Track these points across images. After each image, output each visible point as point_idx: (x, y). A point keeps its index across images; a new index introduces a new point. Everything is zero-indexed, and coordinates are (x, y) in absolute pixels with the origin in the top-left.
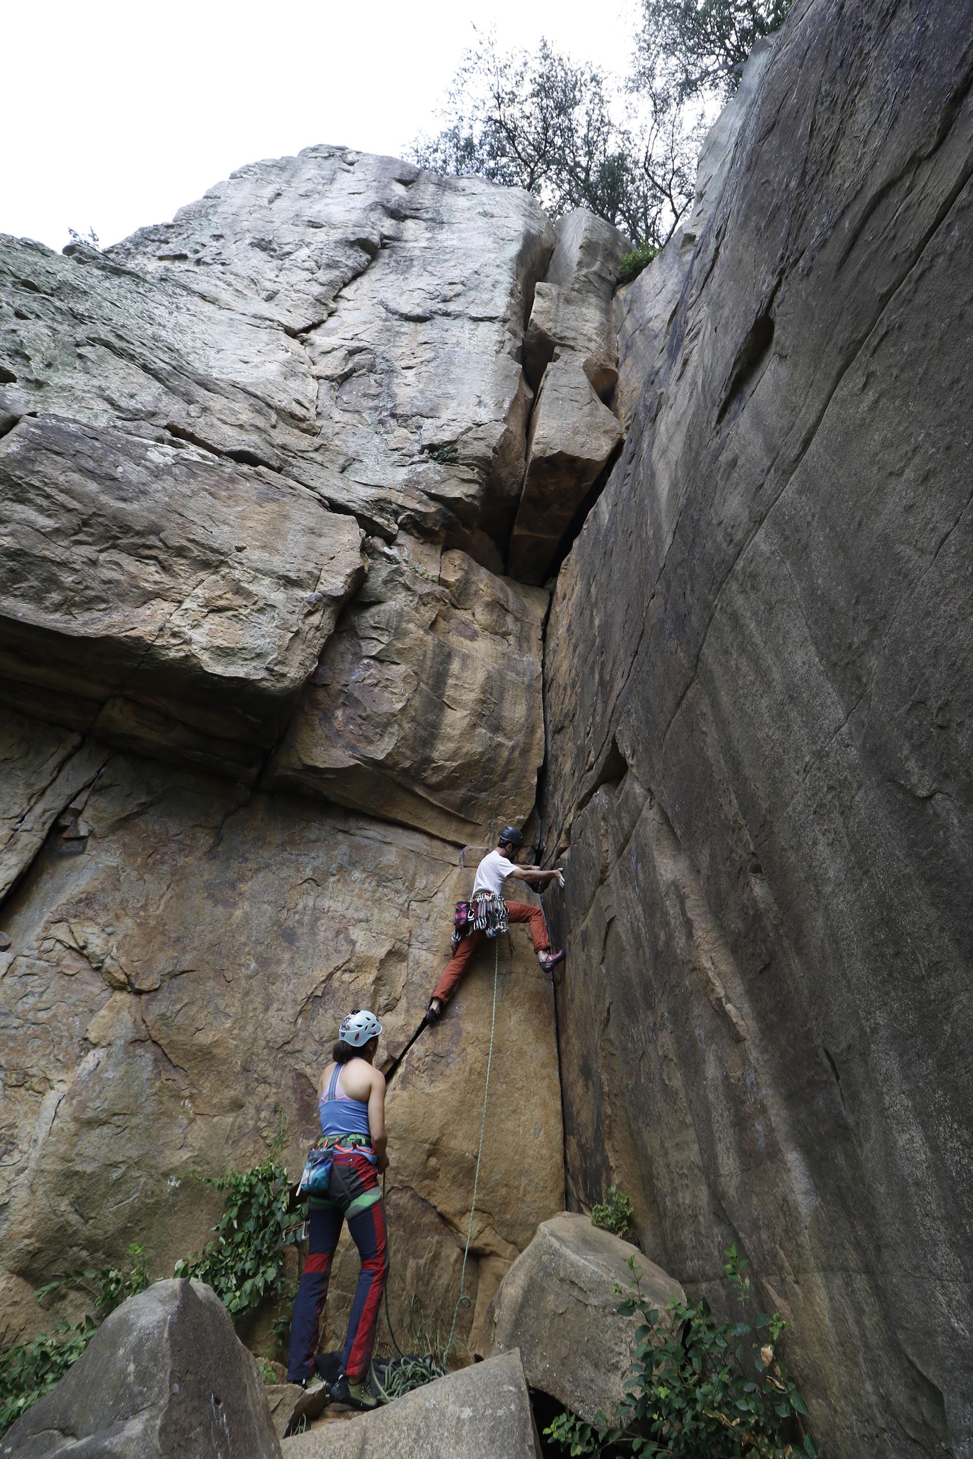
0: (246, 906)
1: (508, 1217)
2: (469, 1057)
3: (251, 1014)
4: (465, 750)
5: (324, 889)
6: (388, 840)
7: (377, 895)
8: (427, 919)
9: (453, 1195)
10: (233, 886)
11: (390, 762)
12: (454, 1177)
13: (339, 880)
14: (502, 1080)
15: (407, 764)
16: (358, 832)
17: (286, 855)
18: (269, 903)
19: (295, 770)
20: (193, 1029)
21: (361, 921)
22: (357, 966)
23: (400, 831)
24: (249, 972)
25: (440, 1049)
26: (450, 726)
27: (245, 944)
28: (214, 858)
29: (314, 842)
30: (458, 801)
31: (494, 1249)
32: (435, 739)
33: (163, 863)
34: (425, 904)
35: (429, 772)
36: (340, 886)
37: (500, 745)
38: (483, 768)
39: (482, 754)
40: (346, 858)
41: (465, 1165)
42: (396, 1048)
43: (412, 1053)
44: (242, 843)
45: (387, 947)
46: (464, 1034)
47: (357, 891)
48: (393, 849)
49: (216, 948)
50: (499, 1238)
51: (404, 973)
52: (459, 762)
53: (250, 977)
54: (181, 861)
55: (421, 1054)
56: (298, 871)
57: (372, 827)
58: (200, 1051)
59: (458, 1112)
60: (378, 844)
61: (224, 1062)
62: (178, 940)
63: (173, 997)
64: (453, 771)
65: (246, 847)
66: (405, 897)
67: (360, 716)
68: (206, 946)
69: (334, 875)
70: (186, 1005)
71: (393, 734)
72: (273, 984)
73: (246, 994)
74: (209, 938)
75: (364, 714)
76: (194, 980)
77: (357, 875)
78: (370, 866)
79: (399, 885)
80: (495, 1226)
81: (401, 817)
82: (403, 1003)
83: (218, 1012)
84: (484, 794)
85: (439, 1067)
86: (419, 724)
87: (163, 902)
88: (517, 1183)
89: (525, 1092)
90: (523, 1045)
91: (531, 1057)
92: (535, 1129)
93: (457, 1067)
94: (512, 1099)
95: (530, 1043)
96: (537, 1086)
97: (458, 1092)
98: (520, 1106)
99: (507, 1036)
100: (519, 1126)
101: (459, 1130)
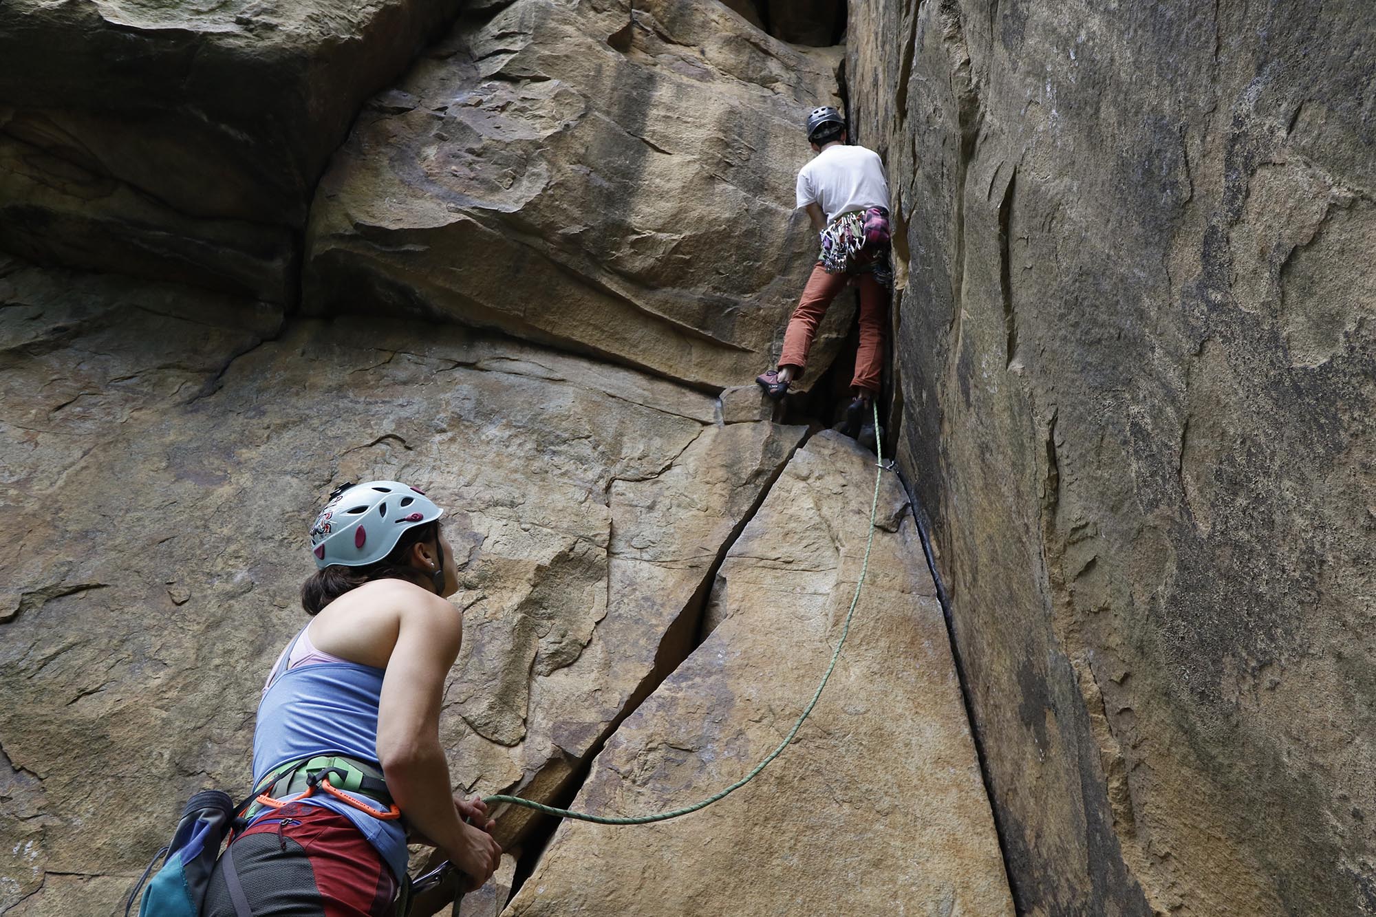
0: (245, 480)
2: (752, 748)
3: (217, 661)
4: (695, 214)
5: (420, 453)
6: (559, 376)
7: (536, 465)
8: (651, 508)
10: (227, 452)
11: (535, 219)
13: (452, 440)
14: (839, 794)
15: (576, 229)
16: (496, 365)
17: (344, 403)
18: (296, 474)
19: (341, 237)
20: (72, 692)
21: (496, 504)
22: (483, 578)
23: (584, 365)
24: (229, 587)
25: (681, 735)
26: (661, 175)
27: (229, 540)
28: (196, 411)
29: (405, 383)
30: (695, 306)
32: (631, 195)
33: (83, 418)
34: (646, 486)
35: (626, 251)
36: (454, 448)
37: (767, 211)
38: (738, 247)
39: (733, 222)
40: (468, 405)
42: (577, 736)
43: (615, 745)
44: (260, 391)
45: (557, 546)
46: (739, 703)
47: (491, 456)
48: (569, 390)
49: (163, 547)
51: (601, 599)
52: (687, 233)
53: (232, 596)
54: (124, 415)
55: (638, 744)
56: (367, 424)
57: (524, 356)
58: (78, 734)
59: (729, 867)
60: (537, 383)
61: (133, 754)
62: (84, 535)
63: (44, 632)
64: (676, 250)
65: (266, 396)
66: (598, 469)
67: (471, 151)
68: (139, 544)
69: (443, 431)
70: (71, 646)
71: (538, 175)
72: (282, 608)
73: (216, 624)
74: (151, 528)
75: (476, 146)
76: (103, 603)
77: (492, 431)
78: (521, 418)
79: (585, 449)
81: (581, 335)
82: (595, 653)
83: (142, 657)
84: (748, 298)
85: (686, 772)
86: (596, 170)
87: (64, 475)
89: (900, 819)
90: (884, 720)
91: (906, 745)
92: (938, 903)
93: (725, 770)
94: (870, 835)
95: (901, 715)
96: (928, 805)
97: (729, 821)
98: (890, 851)
99: (842, 703)
100: (895, 896)
101: (737, 908)
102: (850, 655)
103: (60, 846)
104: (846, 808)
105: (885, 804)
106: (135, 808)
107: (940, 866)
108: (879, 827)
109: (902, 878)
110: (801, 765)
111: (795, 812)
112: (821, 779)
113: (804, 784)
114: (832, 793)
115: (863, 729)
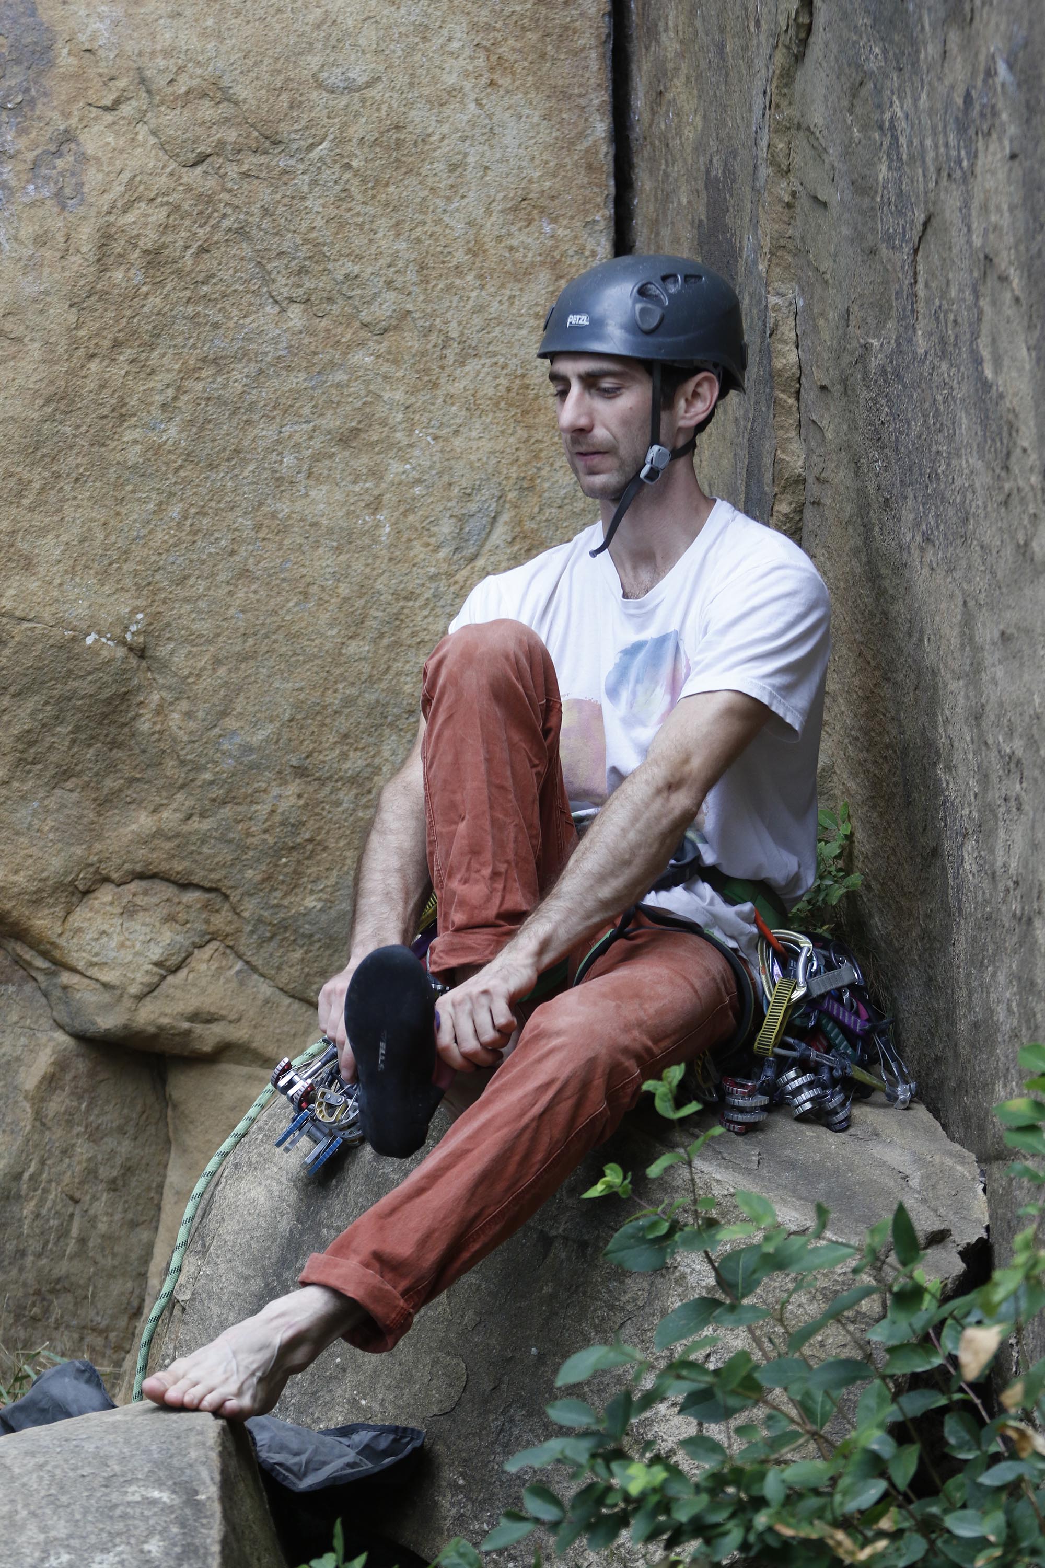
1: (311, 902)
2: (93, 177)
9: (23, 814)
12: (28, 739)
14: (282, 285)
31: (239, 1033)
41: (84, 686)
46: (65, 60)
50: (265, 989)
59: (32, 450)
80: (245, 943)
88: (355, 762)
89: (411, 341)
90: (410, 105)
91: (453, 167)
92: (462, 520)
93: (27, 231)
94: (340, 376)
95: (452, 92)
96: (479, 309)
97: (35, 350)
98: (381, 411)
99: (314, 61)
100: (375, 505)
104: (296, 317)
105: (384, 308)
107: (482, 446)
108: (362, 358)
109: (395, 469)
110: (203, 218)
111: (181, 326)
112: (246, 249)
113: (209, 263)
114: (267, 280)
115: (356, 131)
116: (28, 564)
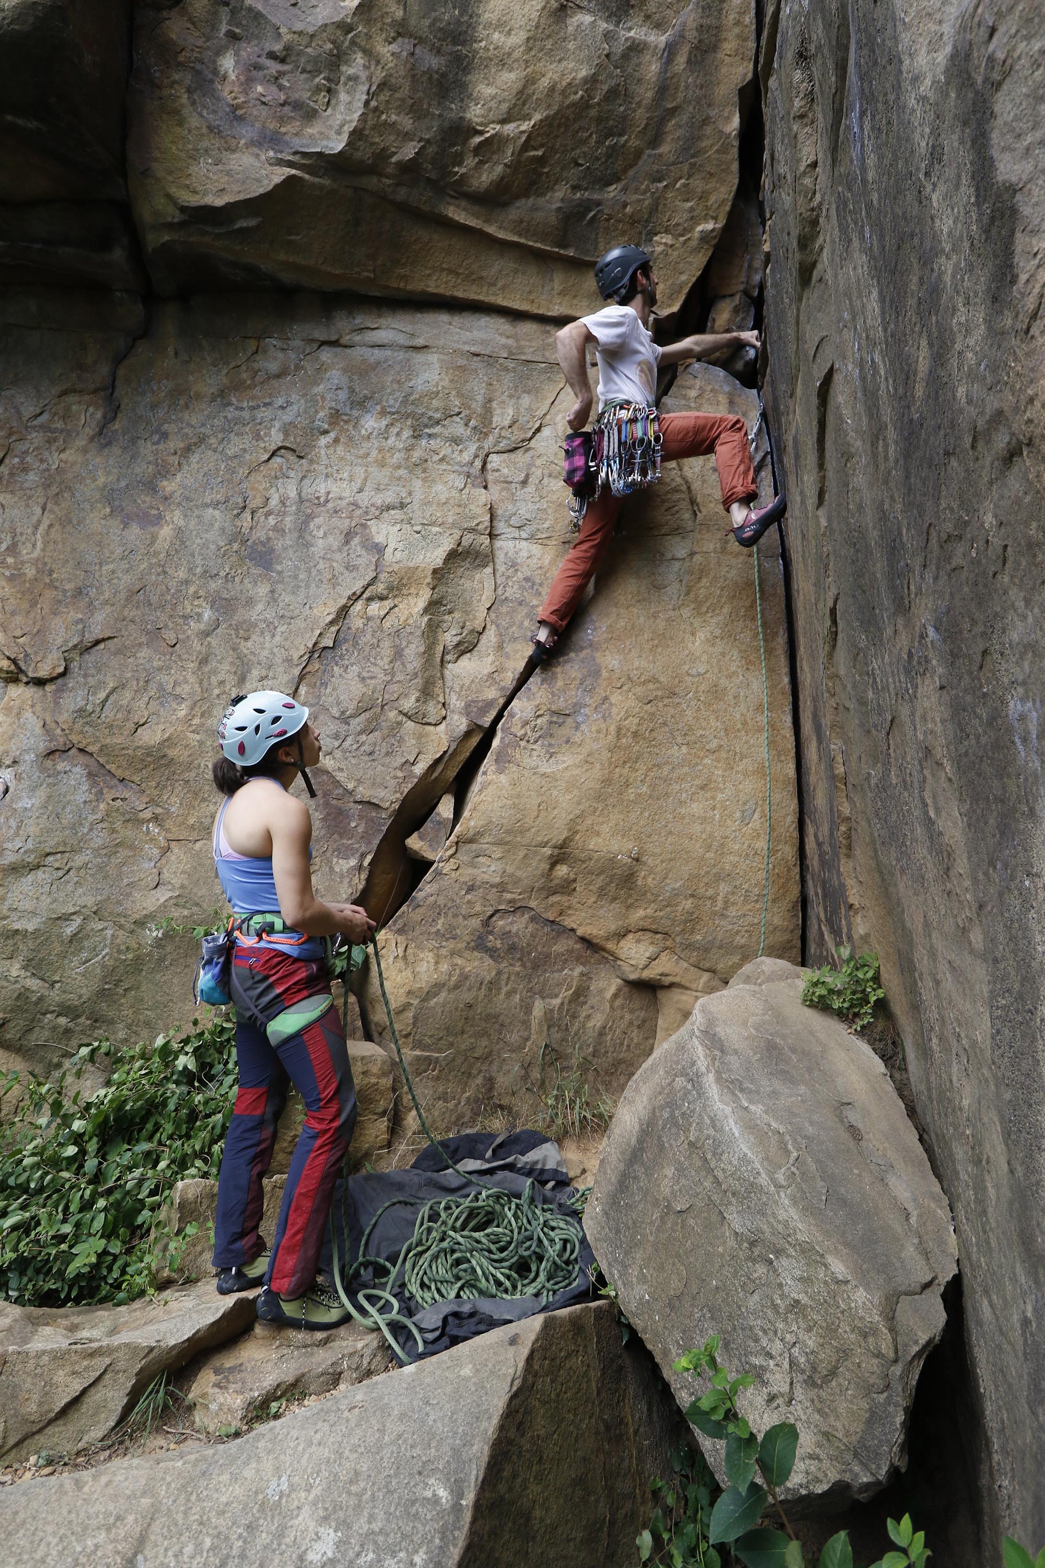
0: (176, 517)
1: (698, 937)
2: (614, 710)
3: (216, 692)
4: (544, 83)
5: (311, 462)
6: (420, 342)
7: (417, 454)
8: (524, 483)
9: (602, 912)
10: (151, 486)
11: (364, 154)
12: (602, 889)
13: (336, 441)
14: (679, 740)
15: (409, 151)
16: (357, 338)
17: (231, 413)
18: (216, 505)
19: (170, 226)
20: (130, 725)
21: (388, 508)
22: (391, 588)
23: (444, 317)
24: (202, 627)
25: (561, 704)
26: (500, 25)
27: (187, 582)
28: (109, 444)
29: (278, 376)
30: (553, 220)
31: (676, 980)
32: (467, 70)
33: (25, 470)
34: (518, 456)
35: (470, 161)
36: (340, 449)
37: (636, 48)
38: (599, 120)
39: (592, 82)
40: (343, 395)
41: (619, 872)
42: (483, 710)
43: (512, 715)
44: (154, 406)
45: (447, 545)
46: (605, 674)
47: (374, 453)
48: (433, 358)
49: (141, 596)
50: (685, 965)
51: (489, 584)
52: (537, 117)
53: (207, 634)
54: (55, 460)
55: (529, 713)
56: (258, 437)
57: (382, 322)
58: (148, 755)
59: (599, 797)
60: (401, 355)
61: (189, 766)
62: (79, 592)
63: (92, 681)
64: (526, 146)
65: (161, 413)
66: (473, 448)
67: (272, 55)
68: (123, 596)
69: (326, 432)
70: (114, 690)
71: (354, 79)
72: (246, 639)
73: (204, 661)
74: (126, 581)
75: (277, 47)
76: (118, 652)
77: (371, 423)
78: (393, 402)
79: (457, 428)
80: (678, 950)
81: (437, 285)
82: (490, 638)
83: (163, 695)
84: (613, 191)
85: (565, 731)
86: (421, 41)
87: (38, 536)
88: (711, 892)
89: (723, 755)
90: (719, 678)
91: (735, 697)
92: (743, 812)
93: (594, 729)
94: (700, 767)
95: (734, 673)
96: (747, 742)
97: (598, 766)
98: (714, 778)
99: (686, 667)
100: (714, 808)
101: (603, 823)
102: (697, 622)
103: (169, 824)
104: (684, 749)
105: (714, 744)
106: (204, 800)
107: (749, 786)
108: (707, 761)
109: (720, 796)
110: (651, 720)
111: (646, 755)
112: (667, 729)
113: (654, 734)
114: (674, 738)
115: (701, 688)
116: (598, 834)
